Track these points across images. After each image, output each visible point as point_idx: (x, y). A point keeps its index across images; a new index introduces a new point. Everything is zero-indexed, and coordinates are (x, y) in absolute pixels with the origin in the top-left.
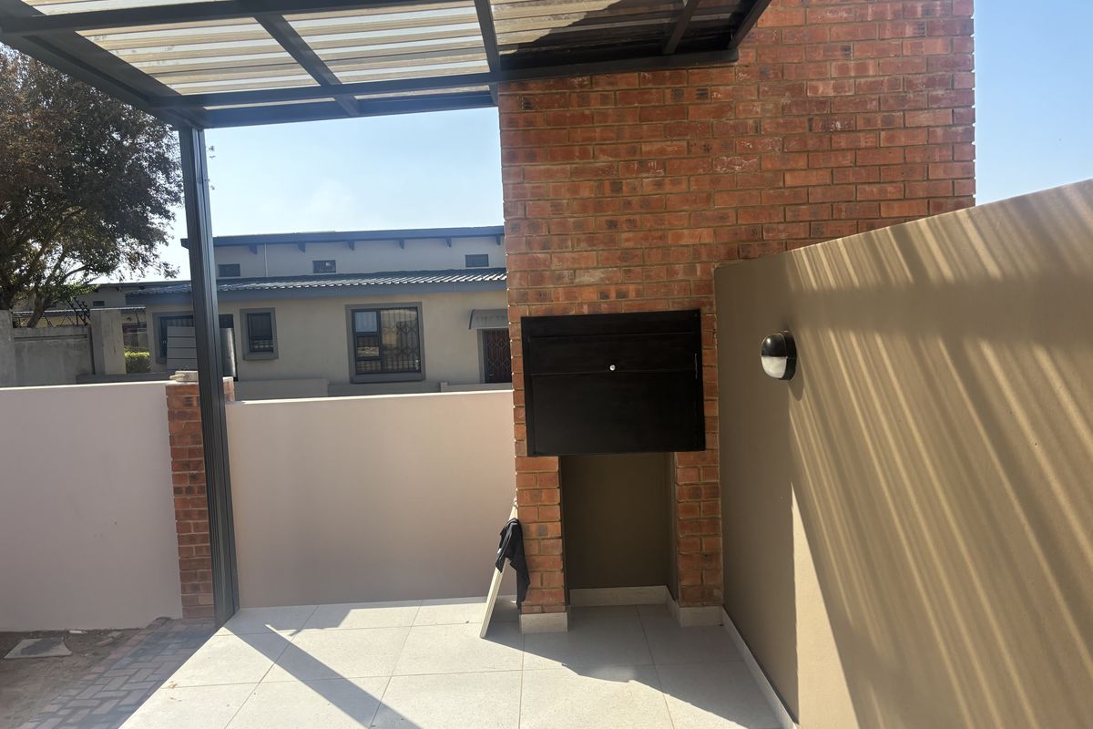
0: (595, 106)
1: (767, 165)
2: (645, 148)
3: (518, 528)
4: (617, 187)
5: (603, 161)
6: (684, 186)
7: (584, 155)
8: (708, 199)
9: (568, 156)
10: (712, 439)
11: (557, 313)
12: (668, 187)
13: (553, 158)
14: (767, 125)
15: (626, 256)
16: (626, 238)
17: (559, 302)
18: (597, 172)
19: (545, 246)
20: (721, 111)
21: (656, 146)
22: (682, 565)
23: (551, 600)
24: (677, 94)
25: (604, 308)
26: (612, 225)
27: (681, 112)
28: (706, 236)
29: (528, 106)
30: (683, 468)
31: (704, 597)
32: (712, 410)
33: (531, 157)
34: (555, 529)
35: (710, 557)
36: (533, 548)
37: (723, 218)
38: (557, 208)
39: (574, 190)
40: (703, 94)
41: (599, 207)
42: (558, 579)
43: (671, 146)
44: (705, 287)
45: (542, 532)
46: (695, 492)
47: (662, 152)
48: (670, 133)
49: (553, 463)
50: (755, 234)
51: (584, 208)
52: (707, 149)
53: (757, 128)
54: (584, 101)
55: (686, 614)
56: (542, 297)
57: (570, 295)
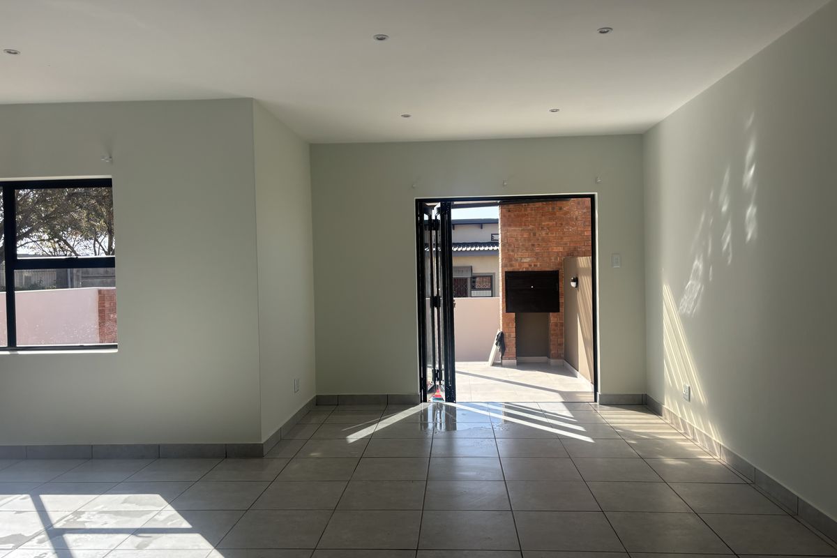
0: (529, 211)
1: (579, 229)
2: (543, 223)
3: (502, 334)
4: (535, 235)
5: (531, 227)
6: (554, 235)
7: (525, 225)
8: (562, 238)
9: (521, 225)
10: (562, 309)
11: (516, 270)
12: (550, 235)
13: (516, 226)
14: (579, 218)
15: (537, 254)
16: (537, 249)
17: (516, 267)
18: (528, 230)
19: (513, 251)
20: (566, 213)
21: (546, 223)
22: (552, 347)
23: (511, 356)
24: (553, 208)
25: (530, 270)
26: (533, 245)
27: (555, 214)
28: (561, 249)
29: (509, 211)
30: (553, 318)
31: (558, 357)
32: (561, 300)
33: (510, 226)
34: (513, 335)
35: (560, 345)
36: (506, 340)
37: (566, 244)
38: (517, 240)
39: (522, 235)
40: (561, 209)
41: (529, 240)
42: (514, 350)
43: (551, 223)
44: (560, 264)
45: (510, 336)
46: (556, 325)
47: (548, 225)
48: (550, 219)
49: (513, 315)
50: (575, 249)
51: (525, 240)
52: (562, 224)
53: (576, 219)
54: (526, 210)
55: (552, 361)
56: (511, 265)
57: (520, 265)
